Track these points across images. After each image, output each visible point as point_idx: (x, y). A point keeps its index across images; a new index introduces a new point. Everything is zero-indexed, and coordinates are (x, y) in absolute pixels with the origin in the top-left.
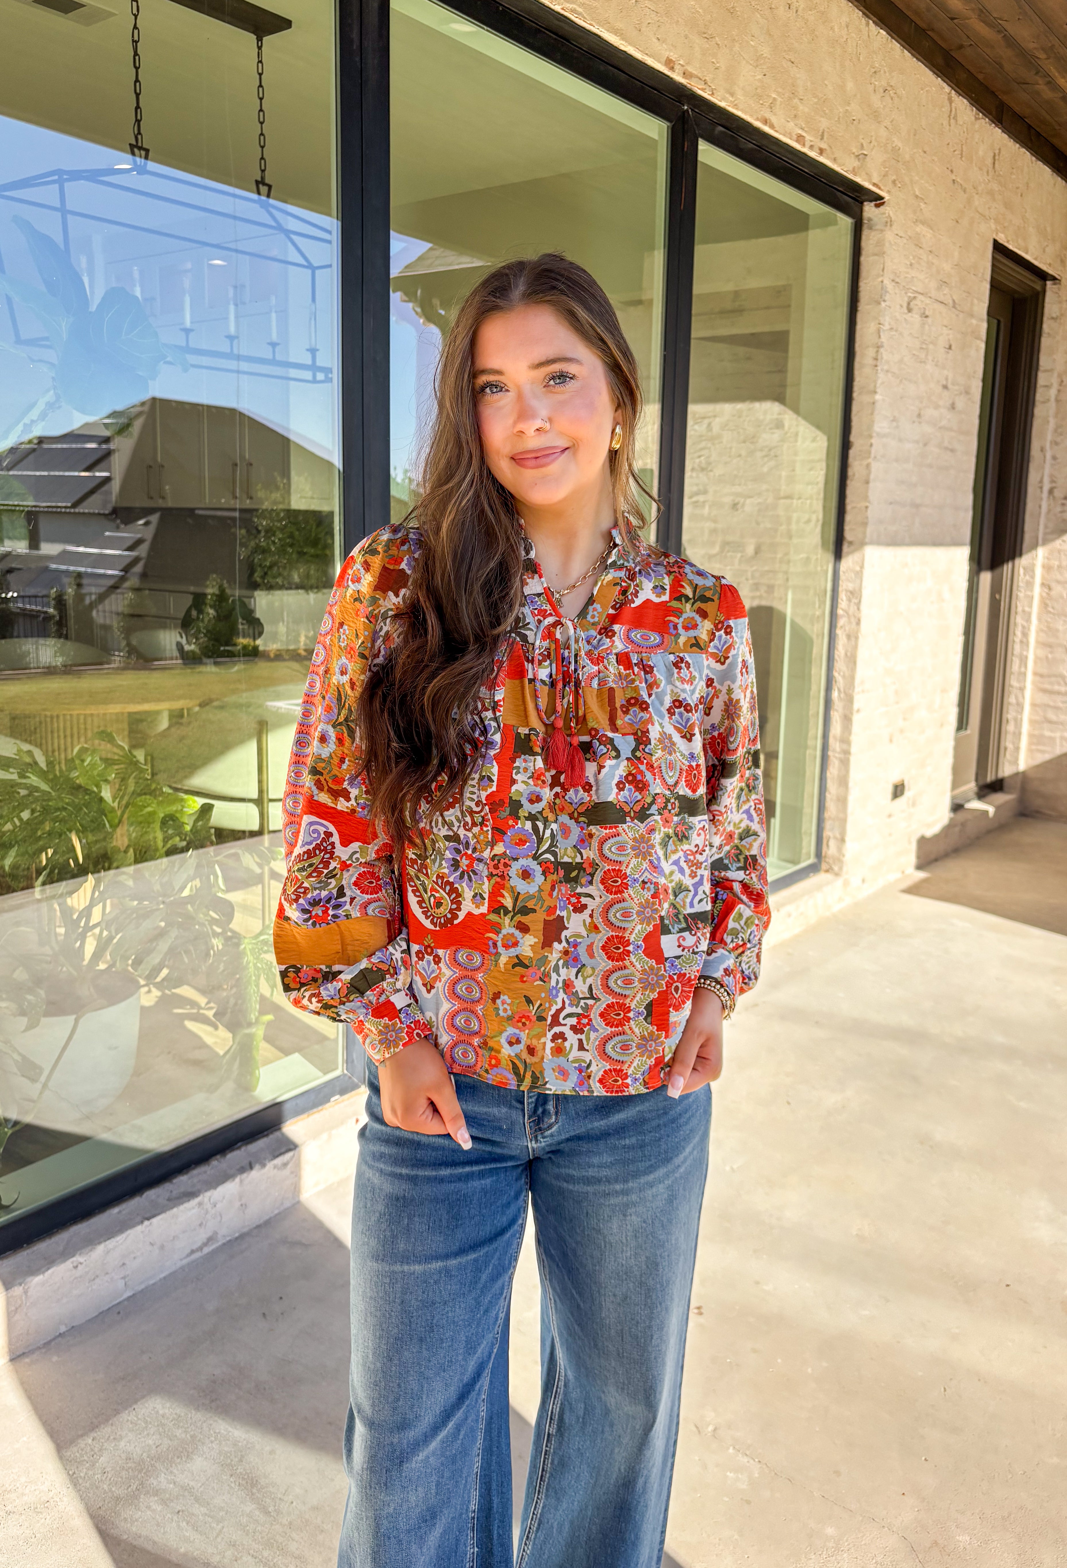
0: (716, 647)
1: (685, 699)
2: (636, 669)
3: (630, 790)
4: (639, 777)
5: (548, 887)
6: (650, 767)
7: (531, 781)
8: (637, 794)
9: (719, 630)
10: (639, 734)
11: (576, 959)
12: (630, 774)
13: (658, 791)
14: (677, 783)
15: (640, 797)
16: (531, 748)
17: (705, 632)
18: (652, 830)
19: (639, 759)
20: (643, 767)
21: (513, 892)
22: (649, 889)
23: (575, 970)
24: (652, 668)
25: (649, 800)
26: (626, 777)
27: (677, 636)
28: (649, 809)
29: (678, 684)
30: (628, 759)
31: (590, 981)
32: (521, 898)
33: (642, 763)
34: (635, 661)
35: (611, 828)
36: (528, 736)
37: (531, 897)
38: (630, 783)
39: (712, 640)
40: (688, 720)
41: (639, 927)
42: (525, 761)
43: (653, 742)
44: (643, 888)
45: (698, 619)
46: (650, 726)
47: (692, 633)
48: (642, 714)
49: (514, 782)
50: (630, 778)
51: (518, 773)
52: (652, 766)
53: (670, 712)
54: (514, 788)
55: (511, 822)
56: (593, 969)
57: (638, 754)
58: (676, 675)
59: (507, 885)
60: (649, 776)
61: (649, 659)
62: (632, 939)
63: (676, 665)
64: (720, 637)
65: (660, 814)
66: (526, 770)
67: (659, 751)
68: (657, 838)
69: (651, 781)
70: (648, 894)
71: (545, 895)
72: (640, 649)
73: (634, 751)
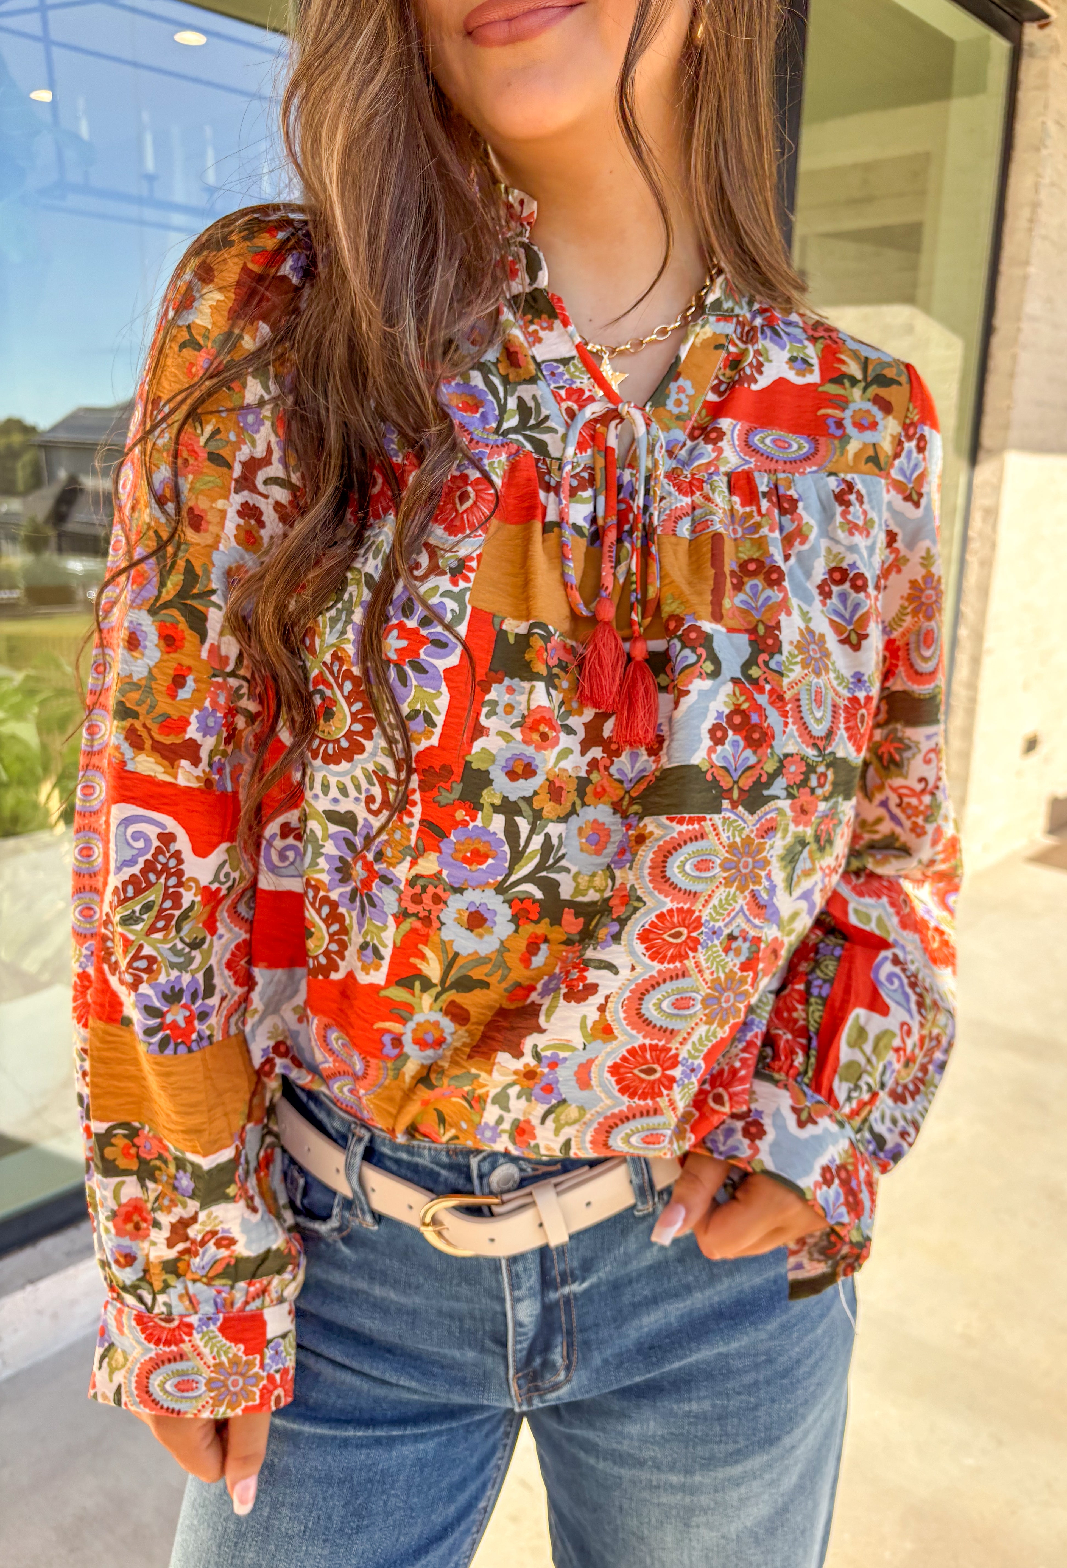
0: (902, 471)
1: (853, 565)
2: (765, 504)
3: (735, 744)
4: (755, 718)
5: (522, 945)
6: (778, 698)
7: (517, 734)
8: (748, 752)
9: (910, 438)
10: (761, 630)
11: (549, 1089)
12: (737, 710)
13: (791, 749)
14: (830, 734)
15: (753, 760)
16: (528, 665)
17: (889, 439)
18: (769, 830)
19: (755, 682)
20: (762, 699)
21: (445, 951)
22: (738, 952)
23: (541, 1109)
24: (794, 502)
25: (770, 766)
26: (730, 717)
27: (845, 439)
28: (768, 785)
29: (841, 535)
30: (735, 681)
31: (568, 1132)
32: (459, 962)
33: (761, 691)
34: (763, 488)
35: (691, 821)
36: (524, 640)
37: (479, 961)
38: (736, 729)
39: (897, 455)
40: (857, 606)
41: (702, 1029)
42: (511, 690)
43: (786, 648)
44: (727, 950)
45: (878, 415)
46: (783, 617)
47: (869, 437)
48: (769, 592)
49: (479, 731)
50: (737, 720)
51: (491, 714)
52: (781, 698)
53: (824, 591)
54: (478, 745)
55: (460, 814)
56: (582, 1109)
57: (755, 672)
58: (839, 519)
59: (433, 938)
60: (773, 718)
61: (790, 484)
62: (683, 1054)
63: (841, 498)
64: (910, 452)
65: (790, 796)
66: (510, 708)
67: (798, 669)
68: (778, 845)
69: (778, 727)
70: (733, 962)
71: (513, 960)
72: (773, 466)
73: (746, 667)
